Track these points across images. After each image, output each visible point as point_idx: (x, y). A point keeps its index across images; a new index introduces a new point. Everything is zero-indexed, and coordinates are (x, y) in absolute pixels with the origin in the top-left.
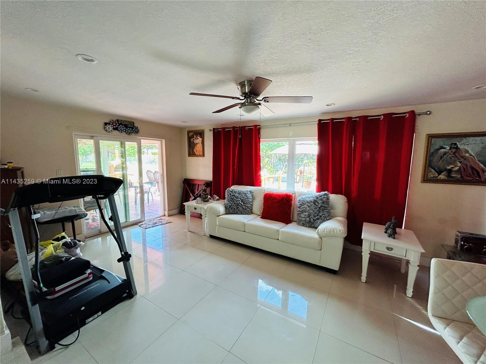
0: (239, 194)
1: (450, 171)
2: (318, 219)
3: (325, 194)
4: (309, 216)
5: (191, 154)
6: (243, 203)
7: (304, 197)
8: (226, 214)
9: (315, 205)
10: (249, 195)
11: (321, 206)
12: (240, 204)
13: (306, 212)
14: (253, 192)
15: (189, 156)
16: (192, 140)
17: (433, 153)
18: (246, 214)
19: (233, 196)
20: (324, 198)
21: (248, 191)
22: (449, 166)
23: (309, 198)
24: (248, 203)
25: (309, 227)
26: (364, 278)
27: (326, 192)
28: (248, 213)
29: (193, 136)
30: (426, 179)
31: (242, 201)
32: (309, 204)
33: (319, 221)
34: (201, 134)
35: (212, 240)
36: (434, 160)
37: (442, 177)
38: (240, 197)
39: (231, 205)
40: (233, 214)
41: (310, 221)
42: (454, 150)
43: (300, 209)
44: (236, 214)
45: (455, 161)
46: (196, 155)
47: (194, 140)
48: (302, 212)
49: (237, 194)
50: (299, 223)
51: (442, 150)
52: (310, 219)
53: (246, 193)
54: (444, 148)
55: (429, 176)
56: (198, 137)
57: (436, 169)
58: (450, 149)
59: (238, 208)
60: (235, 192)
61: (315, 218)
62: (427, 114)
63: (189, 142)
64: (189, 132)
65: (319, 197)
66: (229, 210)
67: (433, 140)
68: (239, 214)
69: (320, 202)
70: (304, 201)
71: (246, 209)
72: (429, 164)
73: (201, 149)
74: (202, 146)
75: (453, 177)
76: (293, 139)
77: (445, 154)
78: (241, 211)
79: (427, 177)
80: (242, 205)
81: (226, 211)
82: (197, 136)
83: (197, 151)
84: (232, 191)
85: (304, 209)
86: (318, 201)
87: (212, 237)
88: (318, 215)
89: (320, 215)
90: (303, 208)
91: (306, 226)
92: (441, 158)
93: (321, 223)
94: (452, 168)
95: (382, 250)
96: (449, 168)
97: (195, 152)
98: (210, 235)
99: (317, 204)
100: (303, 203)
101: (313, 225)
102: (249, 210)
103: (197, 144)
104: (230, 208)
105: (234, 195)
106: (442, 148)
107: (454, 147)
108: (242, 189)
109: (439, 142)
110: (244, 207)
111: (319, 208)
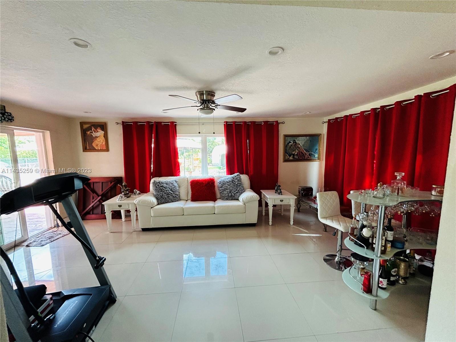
0: (167, 184)
1: (294, 155)
2: (237, 193)
3: (238, 175)
4: (230, 192)
5: (88, 148)
6: (173, 192)
7: (223, 179)
8: (158, 204)
9: (233, 183)
10: (176, 184)
11: (237, 184)
12: (170, 193)
13: (227, 190)
14: (178, 181)
15: (84, 151)
16: (89, 133)
17: (287, 145)
18: (176, 201)
19: (161, 187)
20: (238, 177)
21: (173, 180)
22: (293, 152)
23: (228, 179)
24: (176, 191)
25: (231, 200)
26: (270, 223)
27: (238, 173)
28: (178, 200)
29: (89, 129)
30: (285, 161)
31: (171, 190)
32: (228, 184)
33: (238, 194)
34: (103, 126)
35: (145, 233)
36: (288, 149)
37: (291, 158)
38: (168, 187)
39: (162, 195)
40: (165, 203)
41: (232, 195)
42: (295, 144)
43: (222, 189)
44: (167, 203)
45: (295, 149)
46: (96, 149)
47: (92, 133)
48: (224, 190)
49: (165, 185)
50: (224, 199)
51: (290, 143)
52: (231, 194)
53: (173, 183)
54: (291, 143)
55: (286, 158)
56: (98, 130)
57: (289, 154)
58: (293, 143)
59: (169, 197)
60: (162, 183)
61: (235, 193)
62: (283, 123)
63: (84, 136)
64: (82, 124)
65: (234, 177)
66: (161, 200)
67: (286, 138)
68: (170, 202)
69: (236, 180)
70: (224, 182)
71: (175, 196)
72: (286, 152)
73: (104, 143)
74: (104, 140)
75: (295, 158)
76: (205, 135)
77: (291, 145)
78: (172, 200)
79: (285, 159)
80: (171, 193)
81: (158, 202)
82: (96, 128)
83: (97, 145)
84: (159, 183)
85: (226, 187)
86: (235, 180)
87: (144, 230)
88: (236, 190)
89: (238, 189)
90: (224, 187)
91: (229, 200)
92: (290, 148)
93: (240, 195)
94: (295, 153)
95: (278, 203)
96: (293, 153)
97: (94, 146)
98: (142, 229)
99: (234, 182)
100: (224, 183)
101: (234, 198)
102: (178, 197)
103: (97, 137)
104: (161, 198)
105: (163, 186)
106: (290, 142)
107: (295, 142)
108: (167, 180)
109: (289, 139)
110: (174, 195)
111: (237, 185)
